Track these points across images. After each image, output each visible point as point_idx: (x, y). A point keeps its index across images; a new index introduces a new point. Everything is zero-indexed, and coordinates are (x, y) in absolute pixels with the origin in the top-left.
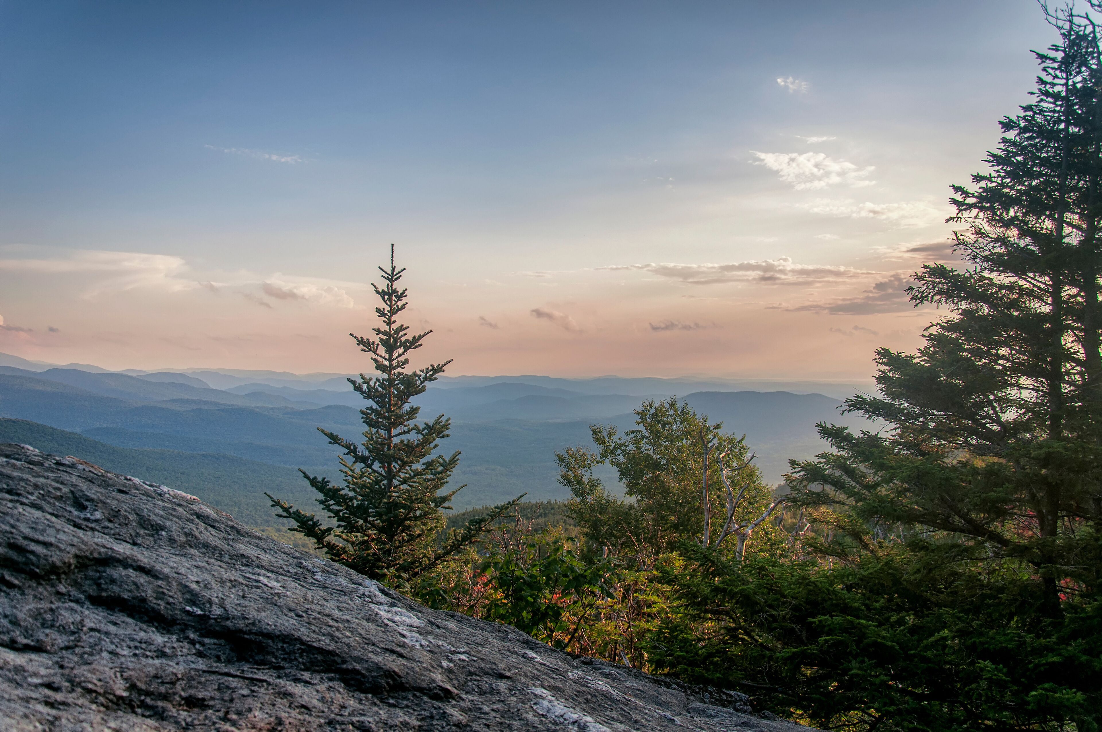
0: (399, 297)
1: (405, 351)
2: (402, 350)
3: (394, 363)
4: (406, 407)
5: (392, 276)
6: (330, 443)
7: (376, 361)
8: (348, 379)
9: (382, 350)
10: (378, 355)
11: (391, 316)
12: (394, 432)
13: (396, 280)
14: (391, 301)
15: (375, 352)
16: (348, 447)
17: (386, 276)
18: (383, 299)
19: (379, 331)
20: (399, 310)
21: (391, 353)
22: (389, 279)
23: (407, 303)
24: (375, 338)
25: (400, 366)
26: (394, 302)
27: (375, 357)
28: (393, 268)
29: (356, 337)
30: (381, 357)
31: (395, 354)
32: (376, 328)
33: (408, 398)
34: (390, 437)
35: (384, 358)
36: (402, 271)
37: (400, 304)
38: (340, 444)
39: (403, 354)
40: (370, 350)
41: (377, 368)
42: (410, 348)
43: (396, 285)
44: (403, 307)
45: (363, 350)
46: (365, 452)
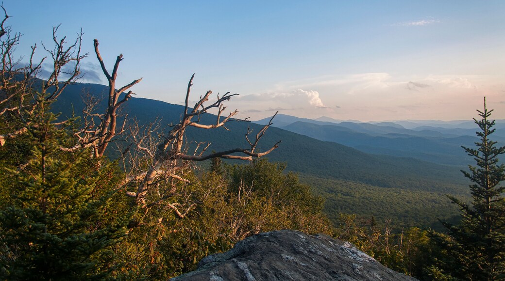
0: (490, 125)
1: (496, 155)
2: (494, 154)
3: (489, 162)
4: (497, 187)
5: (485, 114)
6: (452, 202)
7: (478, 161)
8: (461, 171)
9: (481, 154)
10: (478, 157)
11: (485, 136)
12: (490, 199)
13: (487, 116)
14: (485, 128)
15: (477, 156)
16: (463, 206)
17: (481, 114)
18: (480, 127)
19: (478, 145)
20: (490, 133)
21: (486, 156)
22: (482, 116)
23: (495, 129)
24: (476, 148)
25: (493, 163)
26: (487, 128)
27: (477, 158)
28: (486, 111)
29: (464, 148)
30: (480, 158)
31: (489, 157)
32: (477, 142)
33: (498, 181)
34: (488, 202)
35: (482, 159)
36: (491, 111)
37: (491, 129)
38: (458, 203)
39: (494, 157)
40: (474, 155)
41: (478, 164)
42: (498, 153)
43: (487, 119)
44: (493, 131)
45: (469, 155)
46: (474, 210)
